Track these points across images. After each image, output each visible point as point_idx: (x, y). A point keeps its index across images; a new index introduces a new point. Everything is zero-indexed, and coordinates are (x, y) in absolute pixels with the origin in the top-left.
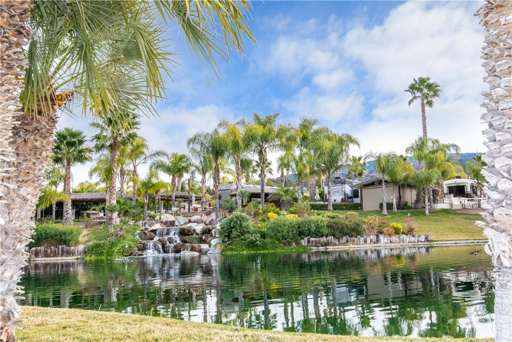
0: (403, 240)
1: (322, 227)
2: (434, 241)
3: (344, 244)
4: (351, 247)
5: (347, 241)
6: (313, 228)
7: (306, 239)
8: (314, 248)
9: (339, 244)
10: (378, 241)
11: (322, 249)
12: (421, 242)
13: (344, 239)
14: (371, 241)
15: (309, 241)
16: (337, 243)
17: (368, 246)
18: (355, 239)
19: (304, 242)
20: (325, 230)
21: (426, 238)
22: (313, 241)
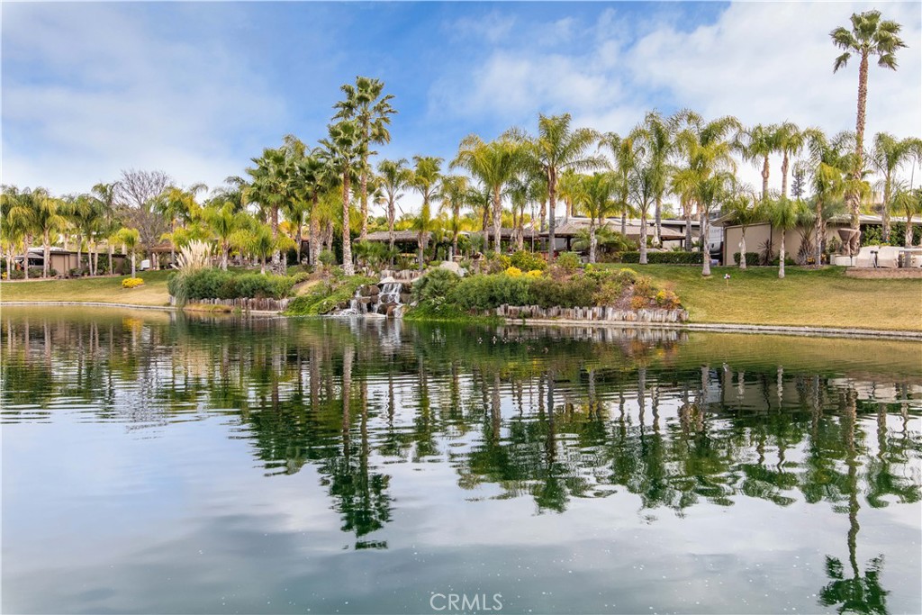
0: (643, 317)
1: (522, 291)
2: (690, 322)
3: (554, 317)
4: (563, 322)
5: (559, 314)
6: (507, 293)
7: (502, 306)
8: (508, 320)
9: (548, 317)
10: (604, 316)
11: (518, 322)
12: (671, 322)
13: (554, 311)
14: (594, 315)
15: (506, 310)
16: (545, 315)
17: (587, 322)
18: (571, 311)
19: (500, 311)
20: (524, 297)
21: (679, 317)
22: (511, 311)
